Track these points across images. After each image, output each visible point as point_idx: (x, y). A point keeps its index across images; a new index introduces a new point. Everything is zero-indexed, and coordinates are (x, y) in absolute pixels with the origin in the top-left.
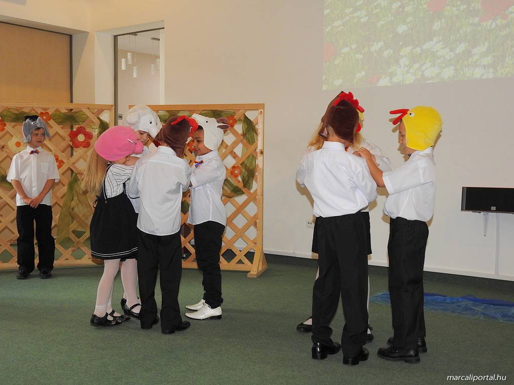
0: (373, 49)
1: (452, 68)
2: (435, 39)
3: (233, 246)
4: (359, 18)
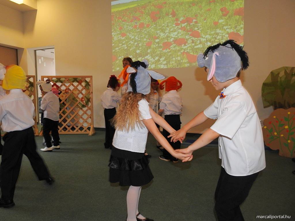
1: (154, 65)
2: (149, 55)
3: (82, 125)
4: (124, 47)
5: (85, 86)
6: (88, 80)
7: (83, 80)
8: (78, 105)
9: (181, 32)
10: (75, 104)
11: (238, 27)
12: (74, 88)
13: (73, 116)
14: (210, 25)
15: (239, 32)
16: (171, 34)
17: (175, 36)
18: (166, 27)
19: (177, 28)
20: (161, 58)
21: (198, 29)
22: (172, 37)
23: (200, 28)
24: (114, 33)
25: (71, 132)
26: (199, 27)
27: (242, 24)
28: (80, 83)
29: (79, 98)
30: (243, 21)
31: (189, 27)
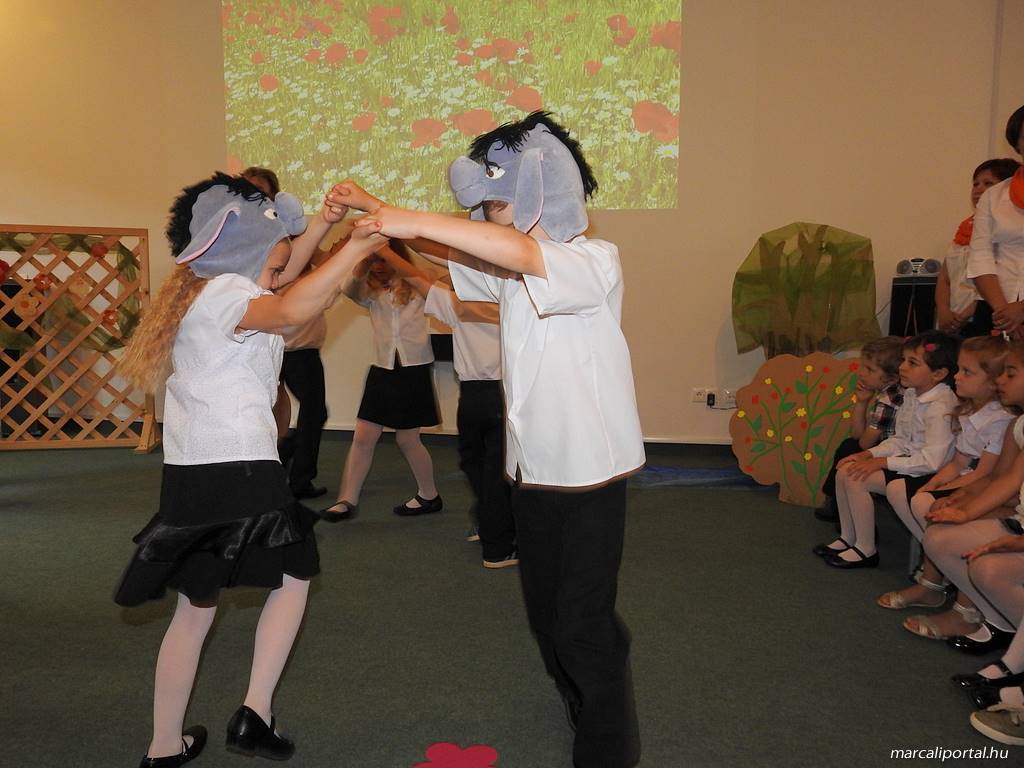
0: (289, 169)
2: (363, 163)
3: (111, 415)
4: (271, 129)
5: (120, 268)
6: (130, 243)
7: (108, 243)
8: (93, 337)
9: (478, 88)
10: (78, 332)
11: (662, 85)
12: (72, 272)
13: (69, 381)
14: (573, 70)
15: (665, 104)
16: (442, 92)
17: (455, 101)
18: (426, 66)
19: (464, 72)
20: (406, 176)
21: (536, 83)
22: (446, 104)
23: (542, 79)
24: (234, 73)
25: (65, 441)
26: (537, 75)
27: (676, 75)
28: (97, 253)
29: (95, 313)
30: (678, 66)
31: (503, 74)
